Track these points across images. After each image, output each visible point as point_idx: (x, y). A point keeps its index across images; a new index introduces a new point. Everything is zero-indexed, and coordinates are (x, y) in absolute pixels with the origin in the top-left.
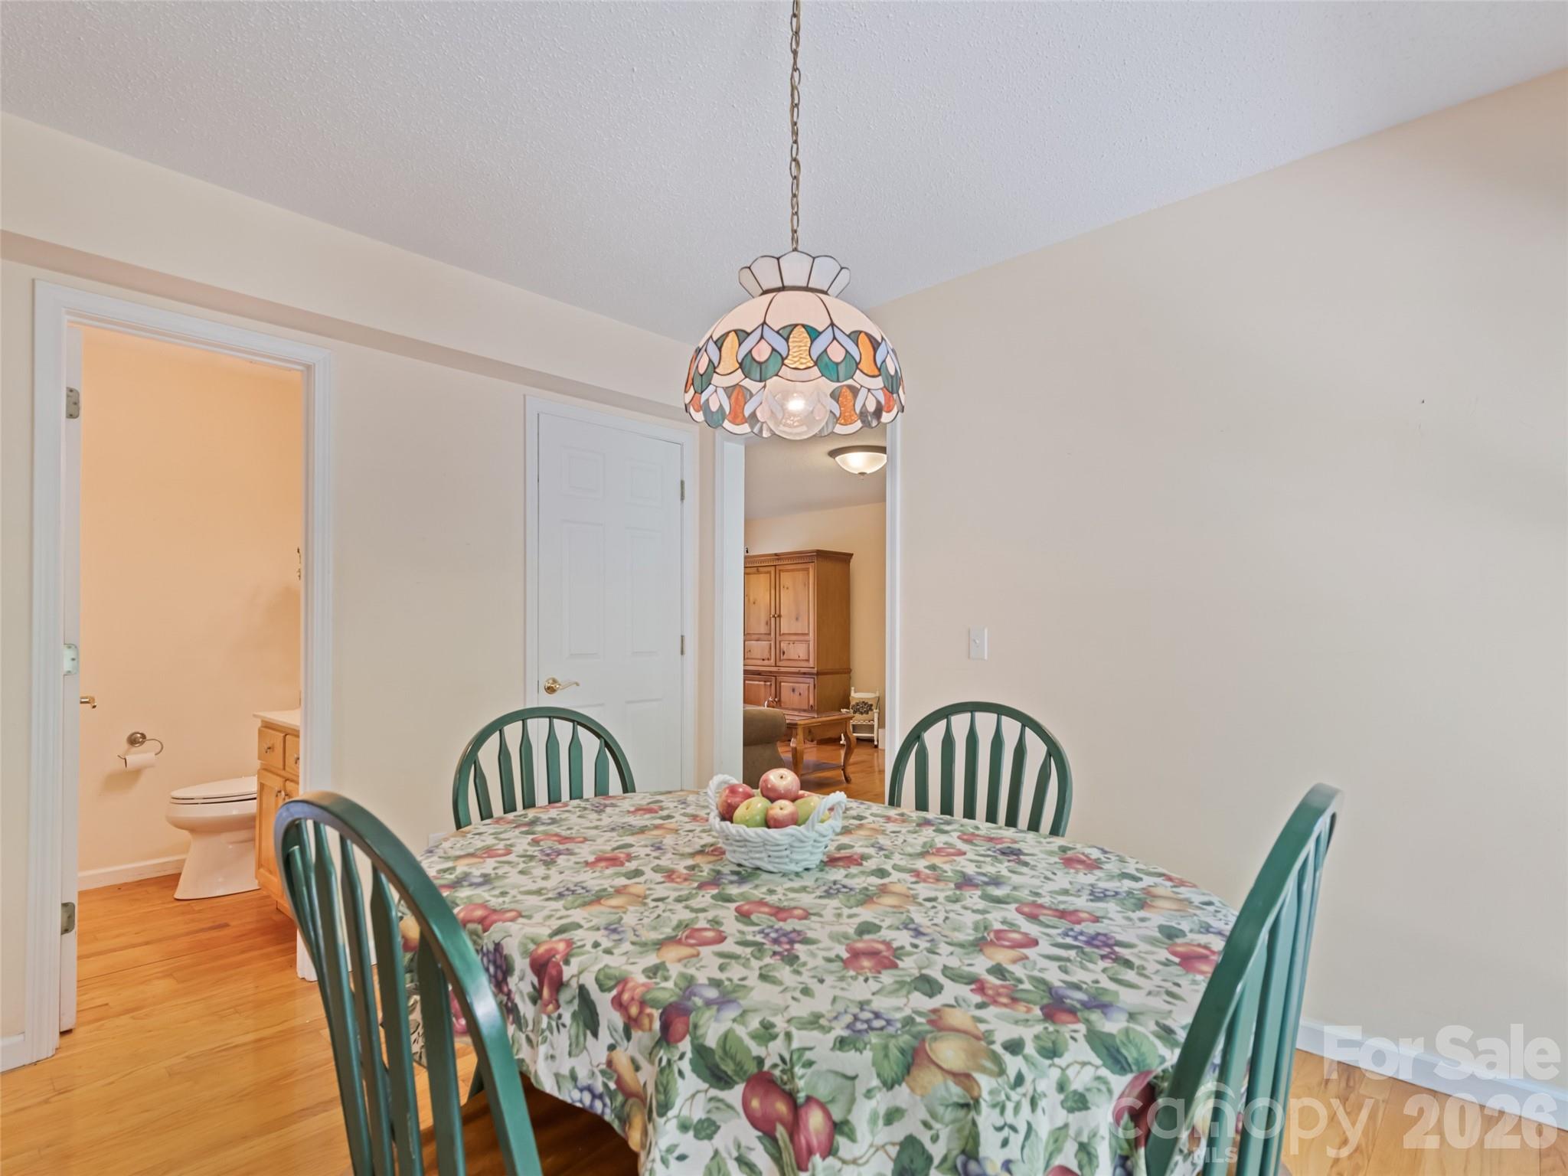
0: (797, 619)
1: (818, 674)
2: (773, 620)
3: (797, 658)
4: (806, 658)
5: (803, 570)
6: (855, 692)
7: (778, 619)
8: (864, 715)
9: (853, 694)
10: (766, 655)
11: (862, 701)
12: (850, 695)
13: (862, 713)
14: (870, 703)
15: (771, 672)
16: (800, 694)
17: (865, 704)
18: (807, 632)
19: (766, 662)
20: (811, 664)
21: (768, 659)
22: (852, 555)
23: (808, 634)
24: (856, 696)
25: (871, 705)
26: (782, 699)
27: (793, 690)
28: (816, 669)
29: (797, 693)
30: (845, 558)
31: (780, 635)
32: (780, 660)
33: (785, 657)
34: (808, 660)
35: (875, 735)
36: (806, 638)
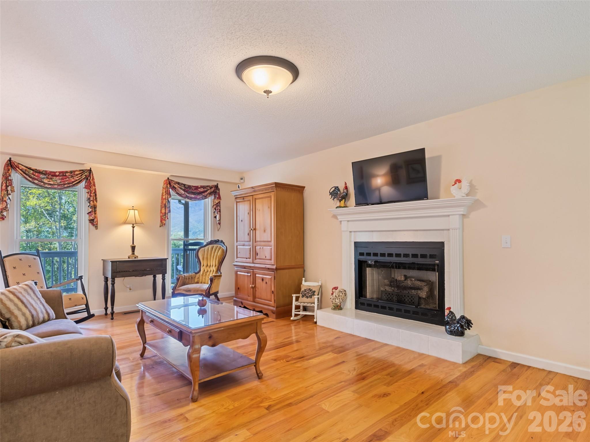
0: (265, 231)
1: (277, 269)
2: (252, 231)
3: (264, 258)
4: (269, 258)
5: (268, 197)
6: (305, 282)
7: (254, 231)
8: (309, 299)
9: (303, 283)
10: (248, 256)
11: (308, 288)
12: (301, 284)
13: (307, 297)
14: (313, 290)
15: (250, 267)
16: (266, 283)
17: (310, 291)
18: (270, 240)
19: (248, 260)
20: (273, 262)
21: (249, 258)
22: (304, 187)
23: (271, 241)
24: (305, 284)
25: (314, 292)
26: (257, 286)
27: (263, 280)
28: (275, 266)
29: (264, 282)
30: (300, 189)
31: (255, 242)
32: (256, 259)
33: (258, 257)
34: (271, 260)
35: (315, 314)
36: (269, 243)
